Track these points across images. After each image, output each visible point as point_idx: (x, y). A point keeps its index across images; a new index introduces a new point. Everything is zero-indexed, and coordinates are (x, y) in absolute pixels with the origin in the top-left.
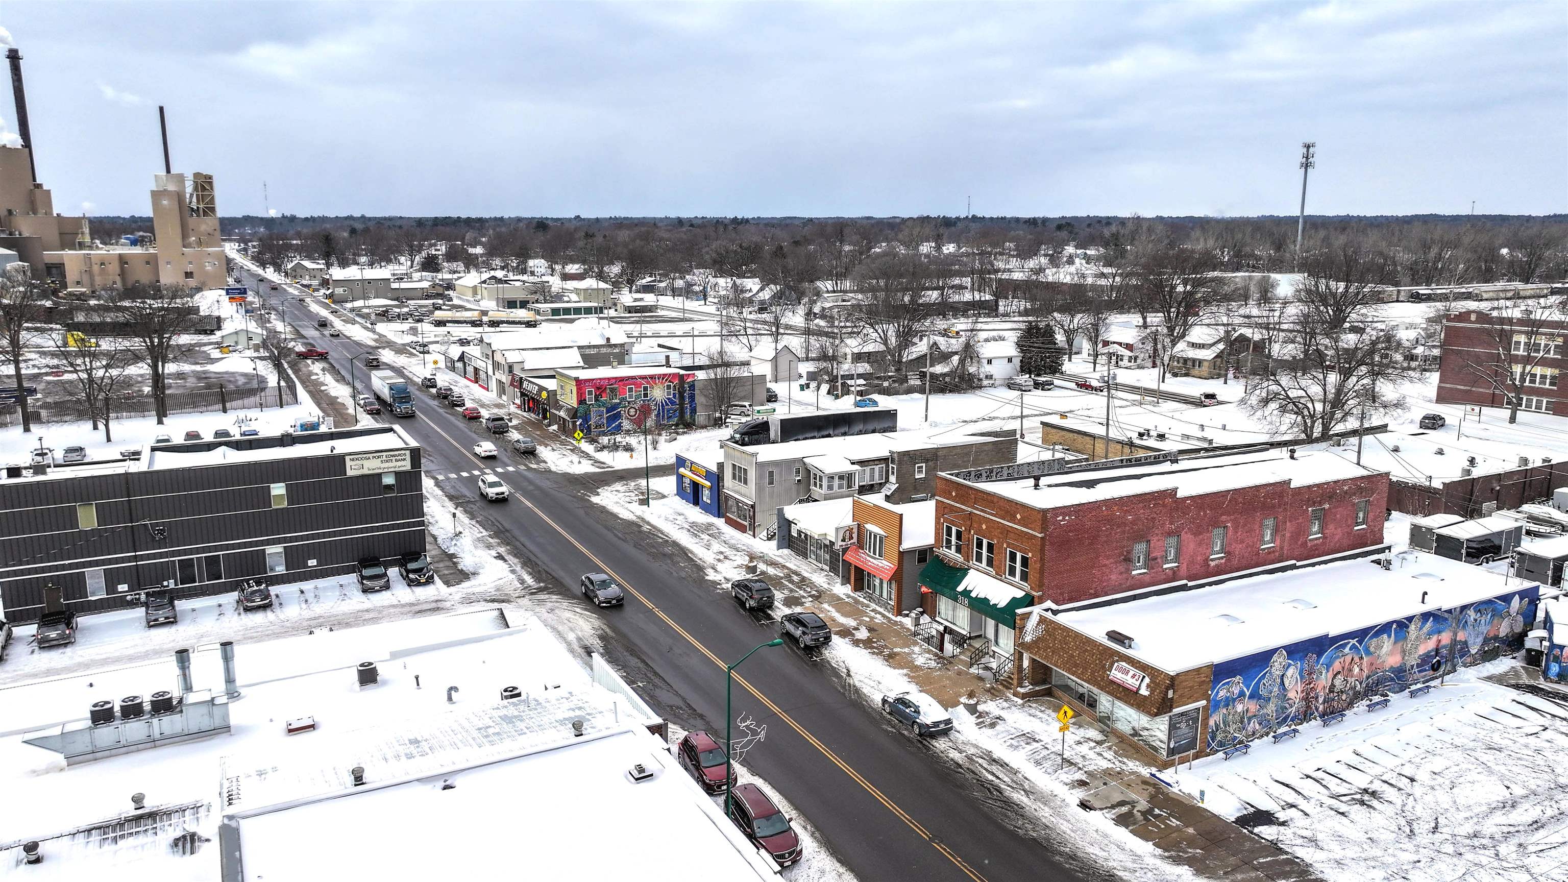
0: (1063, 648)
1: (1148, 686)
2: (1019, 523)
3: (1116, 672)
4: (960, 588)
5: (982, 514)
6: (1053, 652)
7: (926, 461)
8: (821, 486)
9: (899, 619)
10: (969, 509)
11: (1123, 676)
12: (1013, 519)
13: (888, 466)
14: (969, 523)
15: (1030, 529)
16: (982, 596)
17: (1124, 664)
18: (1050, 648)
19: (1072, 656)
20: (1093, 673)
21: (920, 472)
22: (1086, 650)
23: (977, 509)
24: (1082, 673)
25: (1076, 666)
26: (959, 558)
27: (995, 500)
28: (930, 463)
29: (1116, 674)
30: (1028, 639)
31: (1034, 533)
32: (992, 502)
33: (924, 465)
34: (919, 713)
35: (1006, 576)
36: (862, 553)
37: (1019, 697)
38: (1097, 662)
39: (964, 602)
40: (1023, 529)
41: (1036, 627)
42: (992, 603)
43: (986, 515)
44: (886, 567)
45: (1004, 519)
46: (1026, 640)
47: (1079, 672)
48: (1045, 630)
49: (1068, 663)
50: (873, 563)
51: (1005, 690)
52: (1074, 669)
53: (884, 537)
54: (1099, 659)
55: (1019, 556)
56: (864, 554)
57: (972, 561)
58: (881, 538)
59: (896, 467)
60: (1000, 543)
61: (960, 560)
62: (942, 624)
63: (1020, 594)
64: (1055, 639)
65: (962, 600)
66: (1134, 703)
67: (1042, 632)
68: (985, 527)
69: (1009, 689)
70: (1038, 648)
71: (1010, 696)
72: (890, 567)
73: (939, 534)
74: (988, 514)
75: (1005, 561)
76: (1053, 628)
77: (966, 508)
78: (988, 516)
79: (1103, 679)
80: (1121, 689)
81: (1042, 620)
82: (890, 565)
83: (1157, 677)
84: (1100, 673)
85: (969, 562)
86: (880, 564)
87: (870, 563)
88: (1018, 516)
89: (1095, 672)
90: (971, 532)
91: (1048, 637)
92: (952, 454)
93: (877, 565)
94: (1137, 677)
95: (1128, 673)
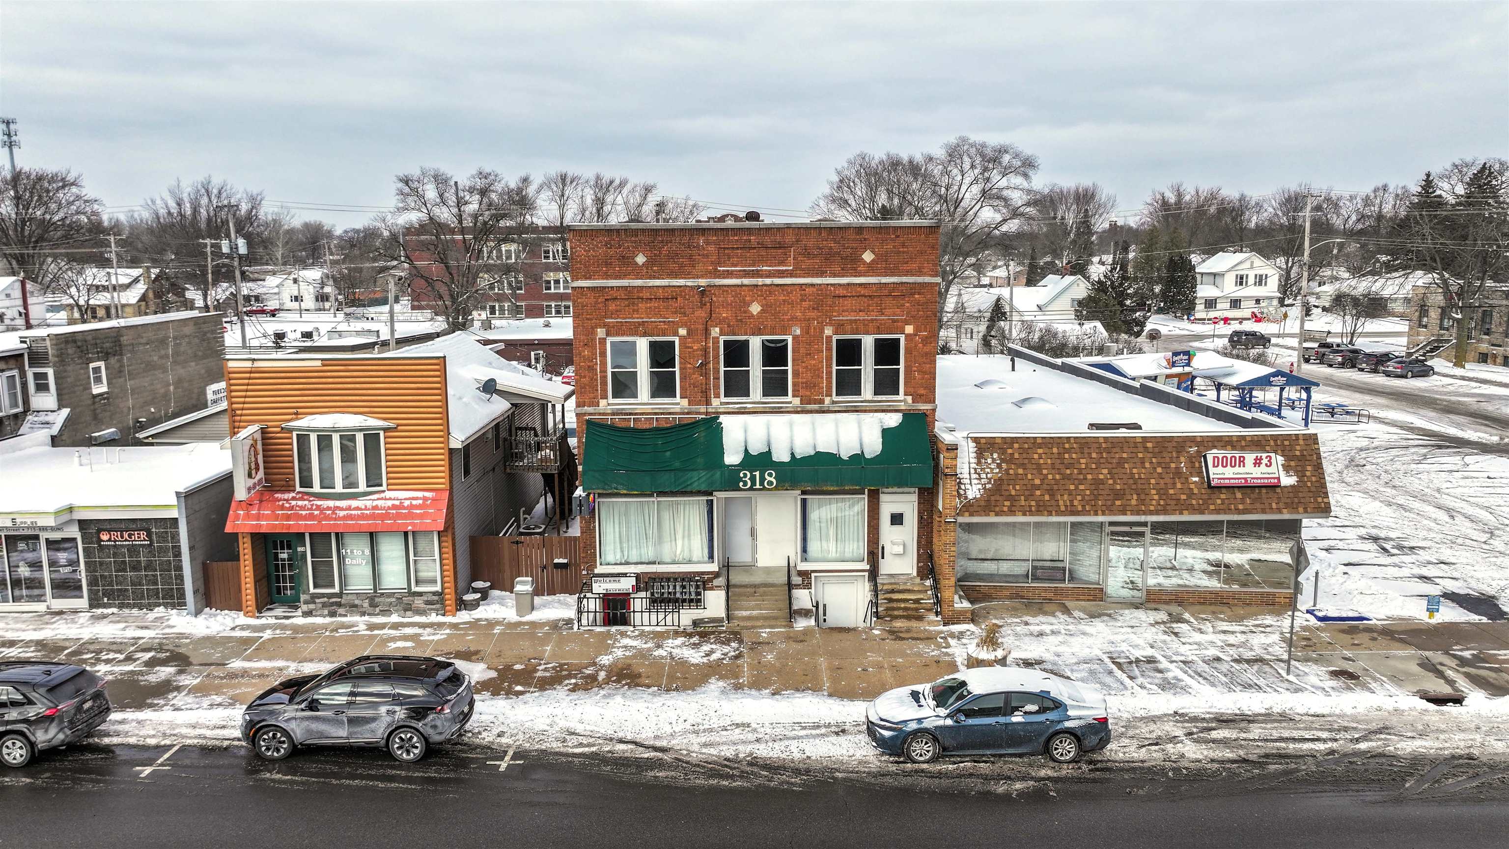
0: (1068, 478)
1: (1287, 468)
2: (871, 269)
3: (1220, 469)
4: (732, 458)
5: (746, 281)
6: (1052, 493)
7: (105, 356)
9: (464, 616)
10: (703, 282)
11: (1237, 469)
12: (852, 265)
13: (23, 374)
14: (701, 314)
15: (907, 273)
16: (803, 449)
17: (1215, 451)
18: (1038, 488)
19: (1097, 483)
20: (1162, 493)
21: (98, 380)
22: (1121, 462)
23: (729, 274)
24: (1141, 501)
25: (1119, 495)
26: (676, 405)
27: (790, 238)
28: (113, 360)
29: (1219, 473)
30: (973, 491)
31: (920, 279)
32: (781, 246)
33: (102, 364)
35: (841, 398)
36: (294, 499)
37: (964, 622)
38: (1159, 470)
39: (762, 479)
40: (885, 280)
41: (979, 463)
42: (845, 456)
43: (760, 281)
44: (407, 503)
45: (822, 274)
46: (971, 495)
47: (1134, 502)
48: (1003, 460)
49: (1096, 498)
50: (357, 508)
51: (914, 624)
52: (1118, 503)
53: (386, 430)
54: (1159, 464)
55: (868, 343)
56: (302, 499)
57: (724, 399)
58: (371, 439)
59: (50, 372)
60: (806, 331)
61: (677, 409)
62: (625, 575)
63: (893, 420)
64: (1039, 468)
65: (753, 479)
66: (1281, 505)
67: (999, 466)
68: (755, 308)
69: (920, 618)
70: (1010, 498)
71: (941, 628)
72: (425, 499)
73: (591, 369)
74: (769, 275)
75: (829, 366)
76: (1021, 449)
77: (690, 283)
78: (768, 281)
79: (1191, 495)
80: (1239, 495)
81: (984, 446)
82: (420, 494)
83: (1292, 448)
84: (1179, 486)
85: (708, 403)
86: (380, 503)
87: (342, 513)
88: (868, 257)
89: (1167, 489)
90: (707, 332)
91: (1020, 471)
92: (143, 341)
93: (375, 508)
94: (1265, 461)
95: (1242, 461)
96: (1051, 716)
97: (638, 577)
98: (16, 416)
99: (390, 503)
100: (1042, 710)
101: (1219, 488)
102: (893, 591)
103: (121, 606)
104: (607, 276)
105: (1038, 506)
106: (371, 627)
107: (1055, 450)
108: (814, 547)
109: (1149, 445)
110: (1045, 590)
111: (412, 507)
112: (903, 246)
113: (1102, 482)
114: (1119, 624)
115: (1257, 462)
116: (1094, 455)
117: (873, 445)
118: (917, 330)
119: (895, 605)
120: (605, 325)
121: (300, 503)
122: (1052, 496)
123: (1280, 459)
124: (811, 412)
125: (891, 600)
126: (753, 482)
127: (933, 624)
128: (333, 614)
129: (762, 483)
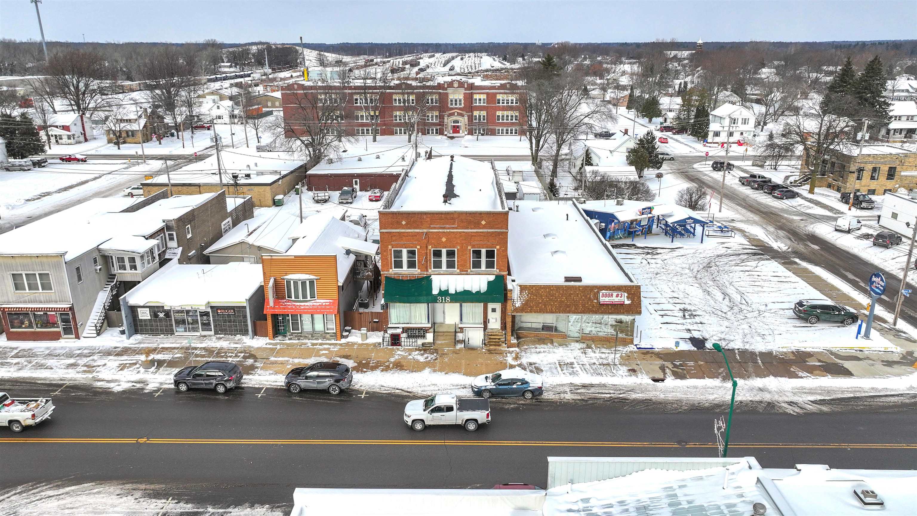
0: (551, 300)
1: (628, 298)
2: (484, 227)
3: (604, 298)
4: (435, 292)
5: (441, 230)
7: (190, 222)
8: (135, 267)
9: (343, 341)
10: (425, 231)
11: (610, 298)
12: (477, 225)
13: (165, 236)
14: (425, 241)
15: (497, 228)
16: (460, 289)
17: (604, 291)
18: (540, 303)
19: (562, 302)
20: (584, 306)
21: (189, 232)
23: (435, 228)
24: (576, 309)
25: (568, 306)
26: (416, 272)
27: (456, 216)
28: (193, 223)
29: (603, 299)
30: (518, 304)
31: (502, 230)
32: (452, 219)
33: (189, 226)
34: (527, 383)
35: (474, 270)
36: (286, 302)
37: (514, 347)
38: (583, 298)
39: (445, 300)
40: (489, 230)
41: (521, 294)
42: (474, 292)
43: (445, 231)
44: (324, 304)
45: (467, 228)
46: (517, 306)
47: (573, 309)
48: (529, 293)
49: (560, 307)
50: (307, 306)
51: (497, 347)
52: (568, 309)
53: (316, 279)
54: (583, 295)
55: (483, 251)
56: (288, 302)
57: (433, 269)
58: (312, 282)
59: (174, 233)
60: (462, 247)
61: (416, 273)
62: (398, 328)
63: (492, 278)
64: (541, 296)
65: (442, 299)
66: (624, 311)
67: (528, 295)
68: (444, 240)
69: (500, 345)
70: (530, 307)
71: (506, 349)
72: (330, 302)
73: (387, 259)
74: (449, 228)
75: (470, 259)
76: (536, 290)
77: (421, 231)
78: (448, 231)
79: (593, 306)
80: (610, 307)
81: (523, 288)
82: (328, 301)
83: (631, 290)
84: (589, 303)
85: (427, 271)
86: (315, 304)
87: (302, 307)
88: (483, 223)
89: (585, 305)
90: (427, 247)
91: (535, 297)
92: (201, 212)
93: (313, 306)
94: (620, 295)
95: (612, 295)
96: (525, 386)
97: (403, 328)
98: (164, 251)
99: (318, 304)
100: (522, 384)
101: (603, 305)
102: (491, 335)
103: (225, 334)
104: (392, 228)
105: (540, 309)
106: (313, 344)
107: (547, 290)
108: (464, 320)
109: (581, 288)
110: (546, 334)
111: (326, 305)
112: (496, 219)
113: (563, 302)
114: (568, 349)
115: (617, 296)
116: (561, 292)
117: (484, 288)
118: (500, 247)
119: (491, 340)
120: (391, 245)
121: (288, 303)
122: (545, 306)
123: (626, 294)
124: (463, 274)
125: (490, 339)
126: (442, 301)
127: (504, 347)
128: (299, 339)
129: (445, 301)
